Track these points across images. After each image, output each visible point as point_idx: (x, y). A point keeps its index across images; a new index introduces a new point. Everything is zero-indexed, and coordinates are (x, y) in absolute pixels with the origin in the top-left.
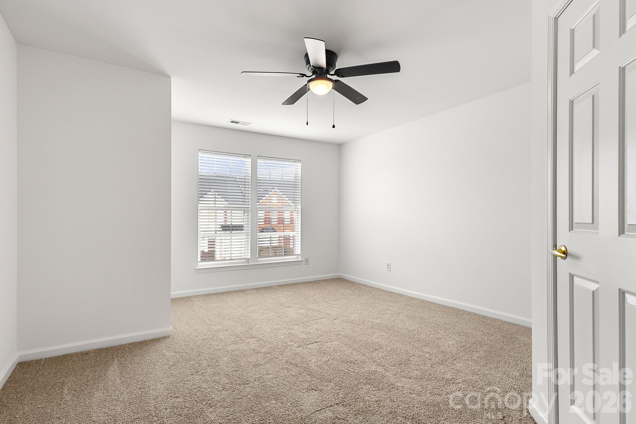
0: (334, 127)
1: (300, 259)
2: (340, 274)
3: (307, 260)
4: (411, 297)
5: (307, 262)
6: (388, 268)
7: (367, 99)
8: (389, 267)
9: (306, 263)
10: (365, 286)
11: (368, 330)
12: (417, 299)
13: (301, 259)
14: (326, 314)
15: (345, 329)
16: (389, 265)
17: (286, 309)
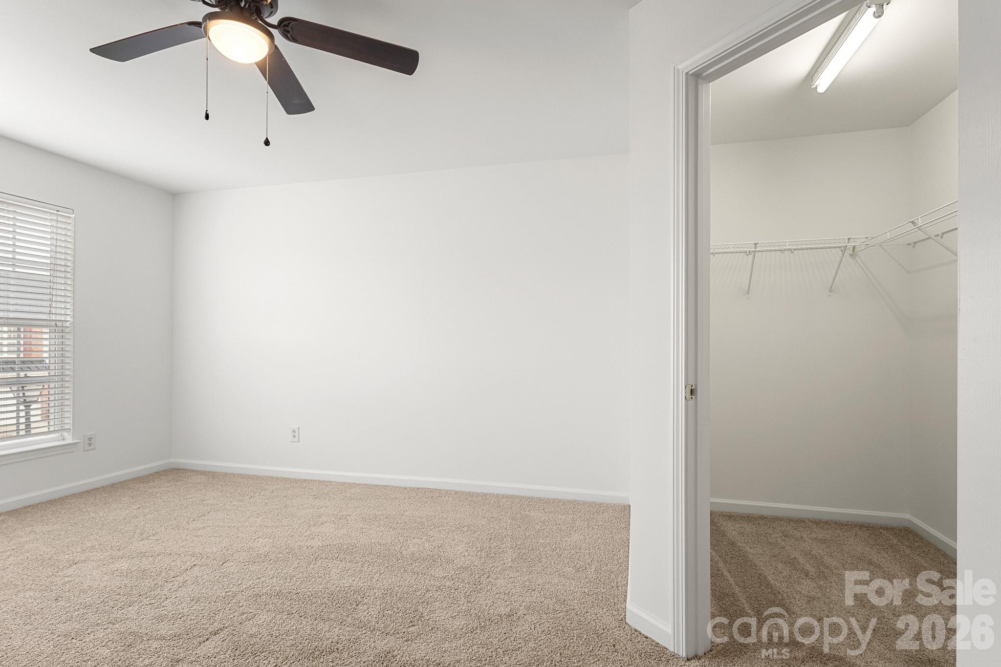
0: (267, 143)
1: (69, 439)
2: (172, 460)
3: (90, 439)
4: (343, 484)
5: (90, 445)
6: (294, 436)
7: (312, 108)
8: (296, 434)
9: (89, 448)
10: (242, 476)
11: (312, 566)
12: (356, 485)
13: (73, 440)
14: (193, 555)
15: (263, 579)
16: (297, 432)
17: (70, 571)
